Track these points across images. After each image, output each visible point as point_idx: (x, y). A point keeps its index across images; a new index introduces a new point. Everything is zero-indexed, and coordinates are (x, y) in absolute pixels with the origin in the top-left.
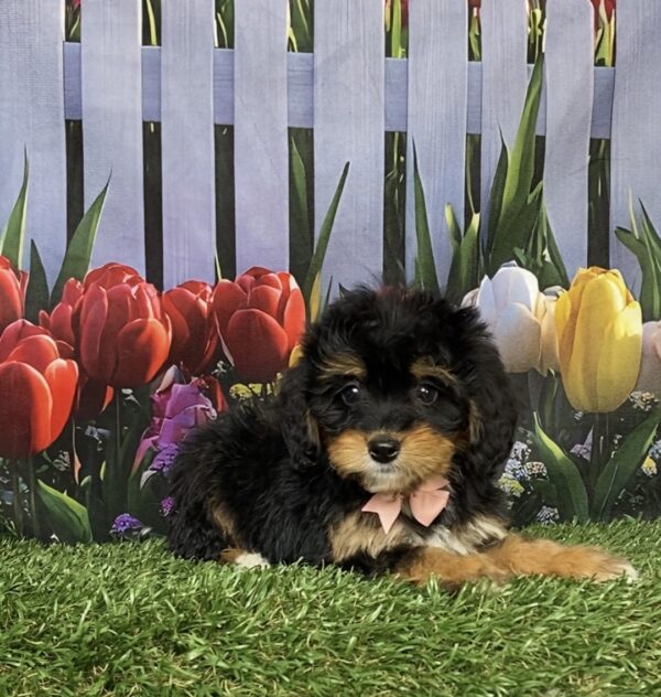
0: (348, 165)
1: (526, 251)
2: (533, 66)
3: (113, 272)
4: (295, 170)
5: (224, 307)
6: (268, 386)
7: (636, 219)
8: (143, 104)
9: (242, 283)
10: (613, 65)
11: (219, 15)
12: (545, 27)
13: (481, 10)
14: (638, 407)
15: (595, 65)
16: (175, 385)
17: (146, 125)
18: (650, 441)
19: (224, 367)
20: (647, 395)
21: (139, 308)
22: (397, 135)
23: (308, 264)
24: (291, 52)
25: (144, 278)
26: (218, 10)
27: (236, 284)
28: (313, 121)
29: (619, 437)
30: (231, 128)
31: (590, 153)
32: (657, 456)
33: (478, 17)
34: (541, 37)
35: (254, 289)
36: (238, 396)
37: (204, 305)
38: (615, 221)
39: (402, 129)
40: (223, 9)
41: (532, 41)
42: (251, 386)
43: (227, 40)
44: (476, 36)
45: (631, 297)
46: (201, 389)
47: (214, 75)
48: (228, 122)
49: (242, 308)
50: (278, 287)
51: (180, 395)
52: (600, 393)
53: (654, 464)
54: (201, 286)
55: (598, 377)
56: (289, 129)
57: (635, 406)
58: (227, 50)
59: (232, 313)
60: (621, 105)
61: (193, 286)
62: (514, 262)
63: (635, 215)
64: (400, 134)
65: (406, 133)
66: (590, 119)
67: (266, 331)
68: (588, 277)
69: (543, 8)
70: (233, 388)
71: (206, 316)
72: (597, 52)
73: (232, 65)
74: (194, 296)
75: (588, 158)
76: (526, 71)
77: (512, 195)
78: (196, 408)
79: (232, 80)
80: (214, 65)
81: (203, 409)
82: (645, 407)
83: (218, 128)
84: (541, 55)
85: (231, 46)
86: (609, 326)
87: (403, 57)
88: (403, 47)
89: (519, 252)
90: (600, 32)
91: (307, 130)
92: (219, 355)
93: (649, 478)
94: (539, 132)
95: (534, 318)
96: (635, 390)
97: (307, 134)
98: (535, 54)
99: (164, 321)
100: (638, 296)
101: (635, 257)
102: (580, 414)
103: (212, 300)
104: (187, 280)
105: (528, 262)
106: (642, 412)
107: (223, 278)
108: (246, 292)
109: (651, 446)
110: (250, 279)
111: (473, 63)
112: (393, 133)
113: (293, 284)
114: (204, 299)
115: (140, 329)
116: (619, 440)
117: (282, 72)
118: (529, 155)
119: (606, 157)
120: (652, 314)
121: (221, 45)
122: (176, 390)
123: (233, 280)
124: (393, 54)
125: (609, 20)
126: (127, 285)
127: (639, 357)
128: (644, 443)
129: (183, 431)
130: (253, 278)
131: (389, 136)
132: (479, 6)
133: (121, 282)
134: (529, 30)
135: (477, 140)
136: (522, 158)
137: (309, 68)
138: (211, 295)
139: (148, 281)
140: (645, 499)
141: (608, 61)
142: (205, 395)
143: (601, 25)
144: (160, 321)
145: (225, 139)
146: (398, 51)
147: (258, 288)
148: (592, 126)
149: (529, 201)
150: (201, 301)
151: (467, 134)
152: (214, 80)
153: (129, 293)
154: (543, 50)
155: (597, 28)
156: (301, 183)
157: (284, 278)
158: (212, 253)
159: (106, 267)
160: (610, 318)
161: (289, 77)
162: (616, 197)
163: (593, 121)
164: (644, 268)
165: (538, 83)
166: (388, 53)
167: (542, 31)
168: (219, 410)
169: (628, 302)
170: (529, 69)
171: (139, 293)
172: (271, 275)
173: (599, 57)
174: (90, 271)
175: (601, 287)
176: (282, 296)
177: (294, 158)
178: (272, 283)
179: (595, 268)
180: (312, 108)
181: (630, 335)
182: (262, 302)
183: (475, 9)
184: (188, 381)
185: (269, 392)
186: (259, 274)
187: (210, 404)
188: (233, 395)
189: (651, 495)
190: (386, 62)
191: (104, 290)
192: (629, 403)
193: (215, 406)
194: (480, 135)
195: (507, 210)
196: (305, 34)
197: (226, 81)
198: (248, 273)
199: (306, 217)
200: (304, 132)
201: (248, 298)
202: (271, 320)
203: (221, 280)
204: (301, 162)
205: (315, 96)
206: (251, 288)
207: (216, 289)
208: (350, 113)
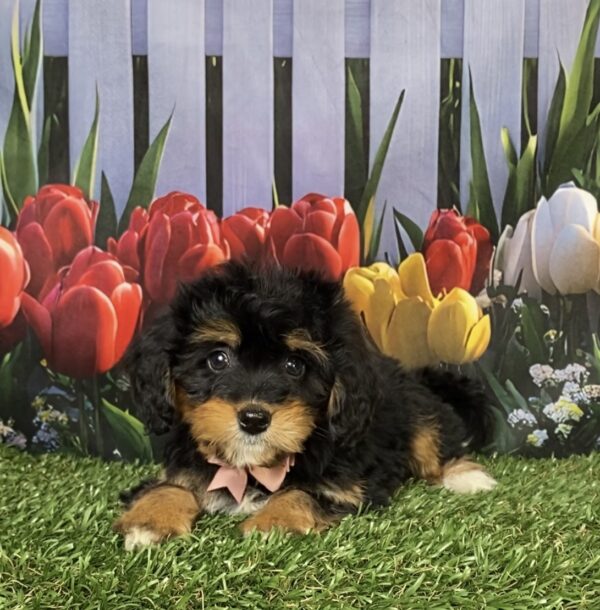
0: (403, 93)
1: (584, 172)
3: (175, 201)
4: (352, 100)
5: (281, 229)
8: (206, 40)
9: (298, 210)
17: (208, 59)
21: (200, 234)
22: (452, 62)
23: (363, 189)
25: (205, 205)
27: (293, 210)
28: (369, 51)
30: (289, 61)
35: (309, 215)
37: (261, 230)
39: (458, 56)
48: (287, 55)
49: (298, 233)
50: (331, 211)
54: (259, 212)
56: (347, 59)
59: (288, 237)
61: (252, 212)
62: (572, 183)
64: (456, 61)
65: (462, 60)
67: (320, 253)
71: (262, 241)
74: (251, 222)
77: (570, 117)
79: (291, 14)
83: (277, 61)
89: (578, 174)
91: (363, 60)
95: (592, 239)
97: (363, 64)
99: (223, 247)
103: (269, 225)
104: (245, 206)
105: (586, 183)
107: (280, 203)
108: (301, 215)
110: (306, 205)
112: (449, 60)
113: (348, 209)
114: (261, 225)
115: (200, 254)
117: (340, 4)
118: (588, 77)
123: (289, 205)
126: (189, 213)
130: (308, 204)
131: (445, 63)
133: (183, 210)
135: (534, 63)
136: (581, 81)
138: (268, 221)
139: (209, 207)
144: (220, 246)
145: (283, 71)
147: (314, 213)
149: (588, 122)
150: (258, 226)
151: (524, 59)
152: (274, 14)
153: (191, 221)
156: (357, 111)
157: (340, 203)
158: (270, 181)
159: (170, 195)
161: (346, 10)
171: (200, 219)
172: (326, 200)
174: (154, 199)
176: (337, 220)
177: (350, 87)
178: (328, 209)
180: (369, 39)
182: (317, 226)
186: (315, 200)
191: (166, 217)
194: (537, 60)
195: (565, 132)
197: (285, 14)
198: (305, 199)
199: (361, 144)
200: (360, 63)
201: (304, 224)
202: (326, 243)
203: (278, 207)
204: (357, 91)
205: (372, 27)
206: (307, 213)
207: (273, 215)
208: (406, 42)
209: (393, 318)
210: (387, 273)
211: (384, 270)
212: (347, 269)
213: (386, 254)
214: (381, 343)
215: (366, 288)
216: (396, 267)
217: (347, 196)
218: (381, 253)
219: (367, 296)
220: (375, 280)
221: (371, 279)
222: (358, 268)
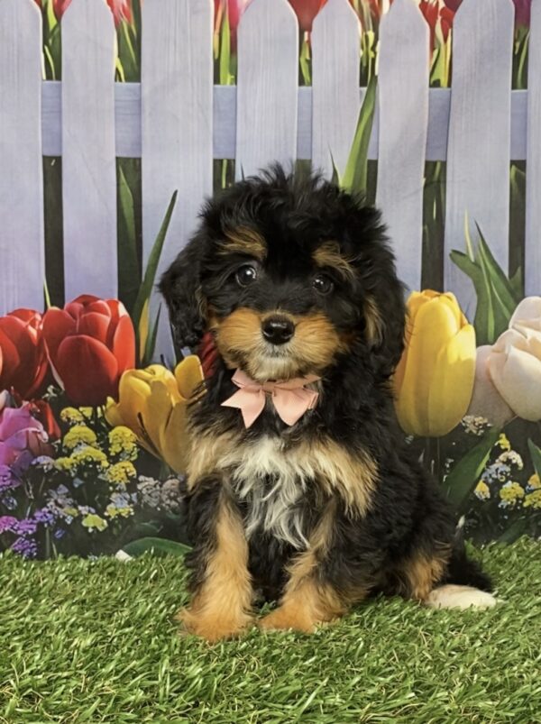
0: (176, 193)
2: (365, 89)
4: (124, 200)
5: (55, 331)
6: (99, 409)
7: (472, 242)
9: (71, 311)
10: (449, 85)
11: (46, 48)
12: (378, 48)
13: (312, 33)
14: (471, 432)
15: (431, 86)
16: (6, 410)
18: (483, 465)
19: (54, 391)
20: (479, 420)
22: (225, 163)
23: (137, 292)
24: (118, 83)
26: (45, 42)
27: (65, 312)
28: (140, 150)
29: (450, 461)
30: (59, 160)
31: (426, 175)
32: (490, 481)
33: (309, 42)
34: (374, 60)
35: (83, 316)
36: (69, 419)
37: (33, 332)
38: (450, 245)
39: (231, 157)
40: (50, 41)
41: (364, 64)
42: (81, 409)
43: (54, 71)
44: (307, 61)
45: (465, 321)
46: (31, 413)
47: (42, 107)
48: (56, 154)
49: (71, 334)
50: (106, 314)
51: (12, 419)
52: (431, 417)
53: (487, 489)
54: (31, 314)
55: (430, 401)
56: (117, 158)
57: (467, 431)
58: (55, 82)
59: (62, 340)
60: (458, 126)
61: (23, 314)
63: (471, 238)
64: (229, 161)
65: (234, 161)
66: (425, 141)
67: (96, 357)
68: (422, 301)
69: (376, 30)
70: (64, 412)
71: (35, 343)
72: (432, 74)
73: (60, 97)
74: (23, 324)
75: (423, 181)
76: (358, 94)
78: (27, 432)
79: (60, 112)
80: (43, 96)
81: (35, 432)
82: (478, 431)
83: (46, 159)
84: (374, 78)
85: (59, 78)
86: (442, 350)
87: (231, 84)
88: (231, 73)
90: (436, 52)
91: (135, 159)
92: (49, 380)
93: (481, 502)
94: (371, 156)
96: (468, 413)
97: (135, 163)
98: (367, 77)
100: (472, 319)
101: (470, 281)
102: (410, 438)
103: (41, 327)
104: (17, 308)
106: (475, 436)
107: (52, 304)
108: (75, 317)
109: (484, 471)
110: (79, 306)
111: (303, 88)
112: (221, 161)
113: (122, 310)
114: (33, 325)
116: (451, 464)
117: (110, 102)
118: (361, 178)
119: (442, 179)
120: (486, 339)
121: (49, 77)
122: (8, 414)
123: (61, 306)
124: (222, 81)
125: (445, 40)
127: (472, 382)
128: (477, 467)
129: (15, 454)
130: (82, 306)
131: (217, 163)
132: (310, 30)
134: (361, 53)
135: (307, 165)
137: (137, 98)
138: (40, 322)
140: (479, 522)
141: (444, 81)
142: (37, 419)
143: (437, 46)
146: (226, 77)
147: (87, 315)
148: (427, 148)
150: (31, 329)
151: (297, 160)
152: (42, 113)
154: (376, 73)
155: (433, 49)
156: (129, 211)
157: (113, 305)
158: (42, 282)
160: (442, 341)
161: (116, 108)
162: (452, 220)
163: (427, 144)
164: (479, 291)
165: (371, 107)
166: (217, 80)
167: (375, 53)
168: (51, 432)
169: (462, 325)
170: (361, 92)
172: (100, 302)
173: (433, 79)
175: (434, 311)
176: (111, 322)
177: (122, 187)
178: (103, 311)
179: (429, 291)
180: (140, 137)
181: (463, 358)
182: (92, 328)
183: (306, 34)
184: (20, 406)
185: (100, 415)
186: (88, 302)
187: (41, 427)
188: (64, 419)
189: (485, 519)
190: (214, 89)
192: (461, 428)
193: (46, 429)
194: (311, 161)
196: (132, 64)
197: (54, 112)
198: (77, 300)
199: (133, 245)
200: (131, 161)
201: (78, 325)
202: (101, 345)
203: (50, 308)
204: (129, 191)
205: (143, 125)
206: (80, 315)
207: (45, 316)
208: (178, 141)
209: (171, 419)
210: (164, 374)
211: (160, 372)
212: (123, 371)
213: (162, 356)
214: (159, 445)
215: (143, 390)
216: (173, 370)
217: (121, 299)
218: (157, 355)
219: (144, 398)
220: (151, 381)
221: (147, 382)
222: (134, 370)
